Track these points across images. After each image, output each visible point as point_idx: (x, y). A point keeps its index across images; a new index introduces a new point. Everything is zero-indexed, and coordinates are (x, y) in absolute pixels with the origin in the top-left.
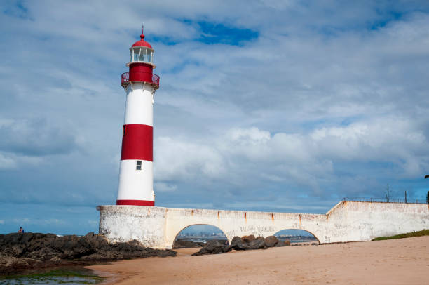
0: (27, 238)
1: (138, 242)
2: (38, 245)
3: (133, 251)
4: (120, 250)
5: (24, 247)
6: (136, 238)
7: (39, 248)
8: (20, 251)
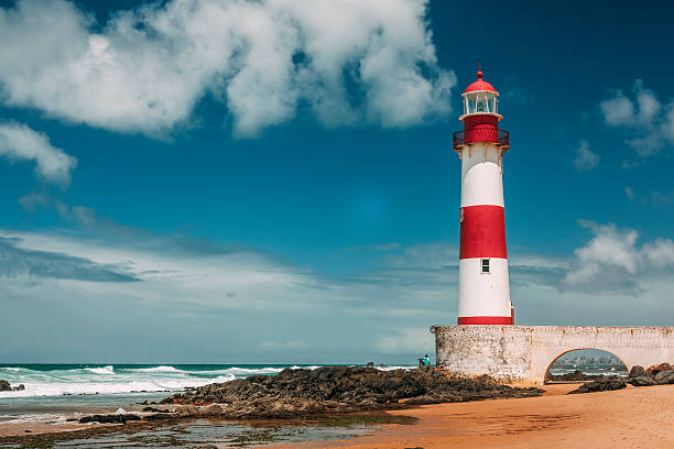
0: (340, 375)
1: (490, 378)
2: (351, 383)
3: (478, 391)
4: (460, 389)
5: (333, 386)
6: (487, 372)
7: (353, 387)
8: (329, 391)
